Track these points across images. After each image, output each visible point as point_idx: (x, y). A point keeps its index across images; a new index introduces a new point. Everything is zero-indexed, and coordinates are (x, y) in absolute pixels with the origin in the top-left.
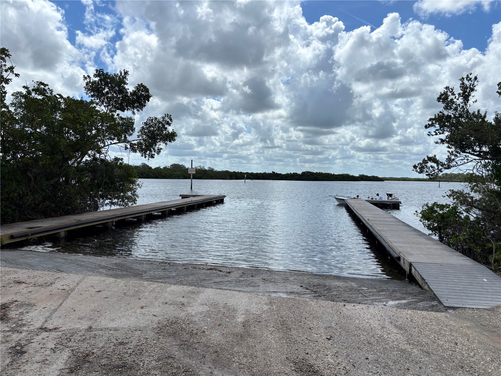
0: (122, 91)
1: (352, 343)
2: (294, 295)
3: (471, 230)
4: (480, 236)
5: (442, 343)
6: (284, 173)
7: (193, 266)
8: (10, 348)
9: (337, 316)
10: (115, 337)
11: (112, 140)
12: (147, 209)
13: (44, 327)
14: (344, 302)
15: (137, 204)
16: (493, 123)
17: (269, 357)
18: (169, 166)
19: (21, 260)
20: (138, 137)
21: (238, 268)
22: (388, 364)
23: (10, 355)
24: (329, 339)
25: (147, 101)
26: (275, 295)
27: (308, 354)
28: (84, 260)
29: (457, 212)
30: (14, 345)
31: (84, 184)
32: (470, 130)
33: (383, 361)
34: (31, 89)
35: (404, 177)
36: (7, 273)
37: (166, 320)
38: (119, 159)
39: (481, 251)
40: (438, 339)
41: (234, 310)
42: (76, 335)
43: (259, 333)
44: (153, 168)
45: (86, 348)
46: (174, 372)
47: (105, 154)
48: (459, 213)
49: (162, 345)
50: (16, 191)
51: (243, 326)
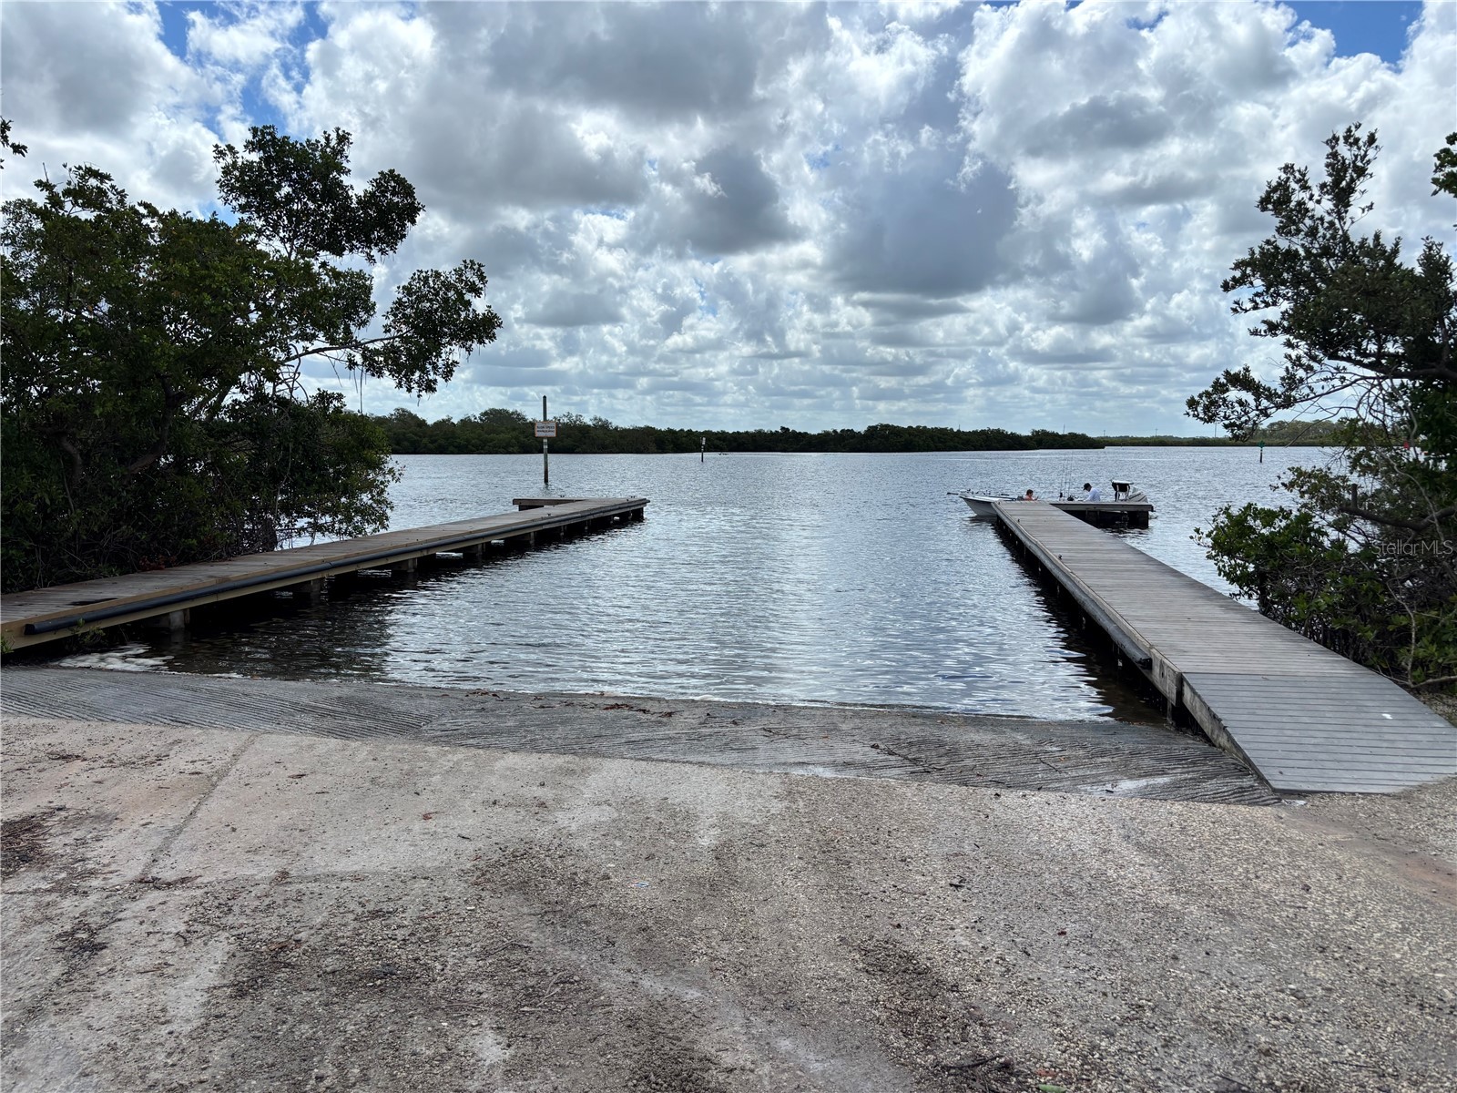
0: (334, 192)
1: (1019, 893)
2: (855, 772)
3: (1351, 580)
4: (1375, 594)
5: (1267, 886)
6: (814, 431)
7: (565, 699)
8: (59, 936)
9: (978, 824)
10: (357, 899)
11: (307, 340)
12: (421, 543)
13: (150, 876)
14: (996, 787)
15: (390, 530)
16: (1419, 270)
17: (791, 937)
18: (478, 416)
19: (64, 696)
20: (385, 332)
21: (693, 701)
22: (1119, 945)
23: (61, 955)
24: (956, 886)
25: (409, 224)
26: (801, 772)
27: (899, 926)
28: (249, 690)
29: (1312, 529)
30: (68, 928)
31: (232, 474)
32: (1352, 291)
33: (1106, 938)
34: (59, 190)
35: (1161, 434)
36: (27, 732)
37: (496, 847)
38: (332, 396)
39: (1377, 637)
40: (1257, 877)
41: (689, 816)
42: (244, 895)
43: (761, 875)
44: (430, 422)
45: (278, 928)
46: (530, 984)
47: (291, 384)
48: (1316, 531)
49: (489, 914)
50: (33, 495)
51: (717, 858)
